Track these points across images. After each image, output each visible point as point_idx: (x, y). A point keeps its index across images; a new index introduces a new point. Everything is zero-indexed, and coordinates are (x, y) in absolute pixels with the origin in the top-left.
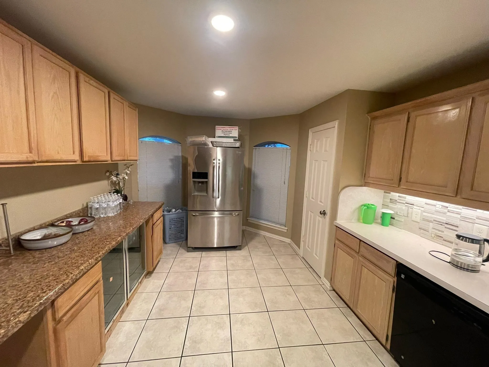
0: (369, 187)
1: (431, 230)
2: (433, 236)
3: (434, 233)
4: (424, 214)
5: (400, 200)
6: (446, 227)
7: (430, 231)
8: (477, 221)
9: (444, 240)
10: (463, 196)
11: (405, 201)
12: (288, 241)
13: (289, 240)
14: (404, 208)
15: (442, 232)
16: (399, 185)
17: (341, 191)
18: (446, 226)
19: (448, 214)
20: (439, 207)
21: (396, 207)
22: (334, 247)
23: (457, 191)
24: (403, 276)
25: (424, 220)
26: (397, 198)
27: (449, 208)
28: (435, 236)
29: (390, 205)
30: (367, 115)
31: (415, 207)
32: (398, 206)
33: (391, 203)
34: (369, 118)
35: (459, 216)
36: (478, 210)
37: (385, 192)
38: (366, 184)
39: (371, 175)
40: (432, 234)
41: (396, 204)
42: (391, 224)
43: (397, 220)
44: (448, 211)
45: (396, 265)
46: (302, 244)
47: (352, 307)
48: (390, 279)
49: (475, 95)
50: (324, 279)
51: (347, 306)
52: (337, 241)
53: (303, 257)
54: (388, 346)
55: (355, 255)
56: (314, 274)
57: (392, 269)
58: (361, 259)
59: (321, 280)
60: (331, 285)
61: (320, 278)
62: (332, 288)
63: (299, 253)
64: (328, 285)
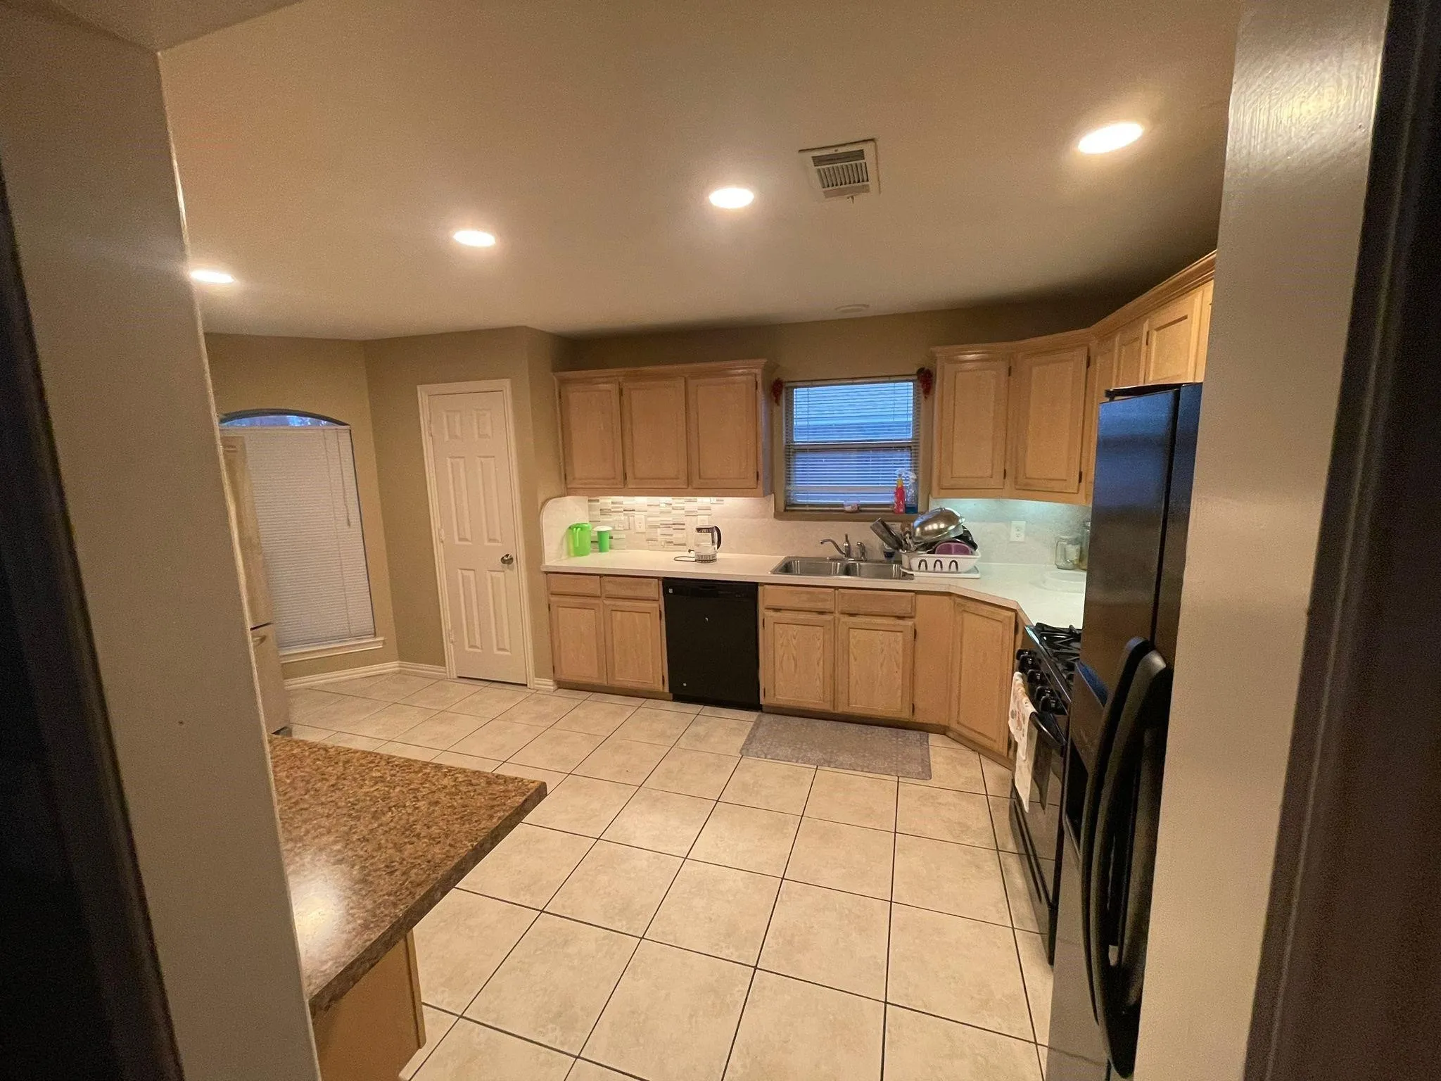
0: (575, 495)
1: (660, 538)
2: (663, 543)
3: (663, 540)
4: (649, 519)
5: (615, 507)
6: (674, 529)
7: (659, 540)
8: (700, 512)
9: (675, 545)
10: (694, 486)
11: (621, 507)
12: (392, 666)
13: (396, 663)
14: (623, 518)
15: (671, 535)
16: (625, 484)
17: (541, 508)
19: (674, 512)
21: (611, 520)
22: (549, 610)
23: (689, 482)
24: (671, 591)
25: (651, 527)
26: (610, 506)
27: (673, 505)
29: (601, 520)
30: (552, 374)
31: (636, 513)
32: (615, 517)
33: (603, 516)
34: (555, 379)
35: (683, 512)
36: (699, 499)
37: (589, 501)
38: (568, 491)
39: (577, 475)
41: (610, 515)
42: (611, 548)
43: (616, 539)
44: (673, 509)
45: (661, 582)
46: (450, 650)
47: (606, 683)
48: (655, 605)
49: (687, 376)
50: (535, 682)
51: (592, 692)
52: (554, 599)
53: (460, 677)
54: (667, 689)
55: (597, 601)
56: (508, 687)
57: (655, 591)
58: (607, 602)
59: (529, 686)
60: (554, 681)
61: (526, 685)
62: (558, 684)
63: (446, 673)
64: (549, 684)
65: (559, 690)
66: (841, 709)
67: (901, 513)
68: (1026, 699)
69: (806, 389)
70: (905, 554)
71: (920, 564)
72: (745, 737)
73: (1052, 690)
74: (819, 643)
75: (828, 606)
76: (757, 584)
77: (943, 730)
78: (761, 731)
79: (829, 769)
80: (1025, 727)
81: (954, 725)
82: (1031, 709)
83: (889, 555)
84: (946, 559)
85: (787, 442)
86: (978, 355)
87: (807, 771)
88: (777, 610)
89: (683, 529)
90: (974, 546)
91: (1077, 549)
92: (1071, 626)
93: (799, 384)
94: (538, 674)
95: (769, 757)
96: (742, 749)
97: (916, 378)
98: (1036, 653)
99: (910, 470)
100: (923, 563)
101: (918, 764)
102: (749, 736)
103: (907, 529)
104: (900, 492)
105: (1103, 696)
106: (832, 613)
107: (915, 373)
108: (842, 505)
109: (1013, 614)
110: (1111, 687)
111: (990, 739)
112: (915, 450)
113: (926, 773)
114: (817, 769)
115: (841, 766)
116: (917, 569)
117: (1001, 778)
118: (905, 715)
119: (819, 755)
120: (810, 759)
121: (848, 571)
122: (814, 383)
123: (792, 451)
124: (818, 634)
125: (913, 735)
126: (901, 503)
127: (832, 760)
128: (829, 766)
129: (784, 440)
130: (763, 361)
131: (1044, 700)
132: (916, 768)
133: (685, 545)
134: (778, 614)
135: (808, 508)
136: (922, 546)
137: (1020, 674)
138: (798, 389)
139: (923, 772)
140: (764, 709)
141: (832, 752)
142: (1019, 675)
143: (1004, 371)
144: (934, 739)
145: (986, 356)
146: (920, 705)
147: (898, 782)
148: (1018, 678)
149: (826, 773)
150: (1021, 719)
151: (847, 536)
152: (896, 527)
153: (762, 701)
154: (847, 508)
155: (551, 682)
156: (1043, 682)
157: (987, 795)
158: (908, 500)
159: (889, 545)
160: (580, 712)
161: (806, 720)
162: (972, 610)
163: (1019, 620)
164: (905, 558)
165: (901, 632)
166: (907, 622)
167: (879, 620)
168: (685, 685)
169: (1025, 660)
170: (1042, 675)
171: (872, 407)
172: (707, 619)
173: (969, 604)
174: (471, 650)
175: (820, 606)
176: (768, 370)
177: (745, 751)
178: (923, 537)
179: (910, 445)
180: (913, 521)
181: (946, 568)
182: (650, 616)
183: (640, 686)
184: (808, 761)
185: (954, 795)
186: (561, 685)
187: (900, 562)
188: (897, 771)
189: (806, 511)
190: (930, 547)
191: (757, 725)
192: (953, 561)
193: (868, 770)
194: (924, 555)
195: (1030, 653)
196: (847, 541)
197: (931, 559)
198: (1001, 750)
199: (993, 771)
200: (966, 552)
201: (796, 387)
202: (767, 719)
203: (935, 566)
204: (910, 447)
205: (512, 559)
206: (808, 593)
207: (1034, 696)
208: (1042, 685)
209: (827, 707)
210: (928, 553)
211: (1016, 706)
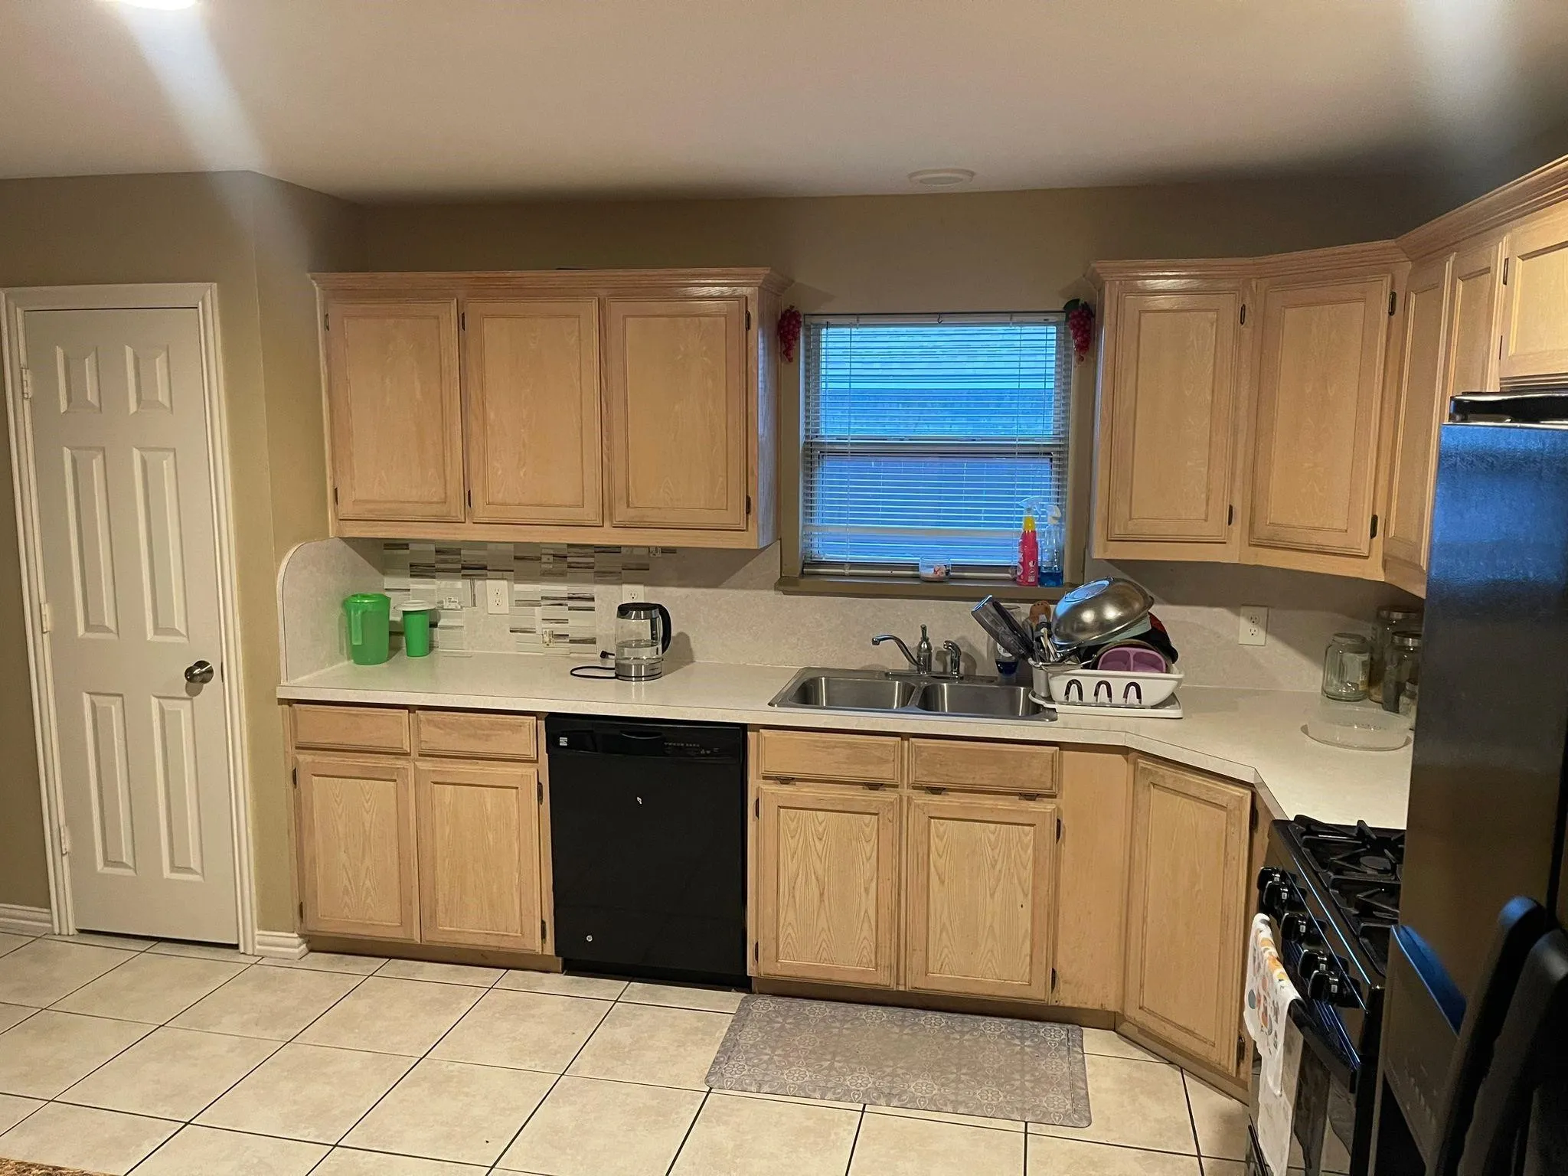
1: (540, 627)
2: (547, 639)
3: (548, 630)
4: (518, 588)
5: (445, 562)
6: (570, 609)
7: (539, 630)
8: (625, 574)
9: (572, 641)
10: (618, 518)
11: (459, 562)
14: (459, 584)
15: (565, 621)
16: (466, 514)
18: (571, 603)
19: (570, 573)
20: (549, 559)
21: (433, 587)
22: (294, 782)
23: (605, 514)
25: (521, 603)
26: (432, 559)
27: (569, 560)
28: (552, 639)
29: (412, 586)
30: (309, 275)
31: (489, 574)
32: (442, 582)
33: (415, 579)
34: (318, 289)
35: (591, 572)
39: (361, 494)
40: (545, 636)
41: (432, 577)
43: (443, 628)
44: (569, 567)
45: (542, 723)
46: (61, 874)
47: (419, 941)
48: (530, 770)
49: (603, 293)
50: (255, 938)
51: (386, 957)
52: (305, 758)
53: (82, 931)
54: (550, 949)
55: (400, 763)
56: (194, 951)
57: (529, 740)
58: (425, 765)
59: (242, 950)
60: (301, 936)
61: (236, 947)
62: (308, 942)
63: (51, 922)
64: (291, 943)
65: (312, 954)
66: (914, 981)
67: (1031, 584)
68: (1280, 971)
69: (847, 331)
70: (1041, 668)
71: (1068, 688)
72: (717, 1047)
73: (1330, 957)
74: (869, 848)
75: (885, 773)
76: (744, 728)
77: (1111, 1021)
78: (750, 1035)
79: (888, 1110)
80: (1280, 1026)
81: (1132, 1012)
82: (1289, 993)
83: (1006, 668)
84: (1119, 680)
85: (807, 437)
86: (1183, 281)
87: (842, 1118)
88: (785, 781)
89: (592, 609)
90: (1172, 655)
91: (1363, 663)
92: (1360, 822)
93: (831, 320)
94: (267, 922)
95: (765, 1089)
96: (710, 1074)
97: (1063, 317)
98: (1294, 877)
99: (1049, 500)
100: (1074, 687)
101: (1064, 1093)
102: (723, 1045)
103: (1043, 618)
104: (1029, 543)
105: (1454, 1008)
106: (896, 786)
107: (1061, 308)
108: (915, 567)
109: (1247, 794)
110: (1473, 991)
111: (1204, 1041)
112: (1059, 459)
113: (1080, 1113)
114: (863, 1111)
115: (911, 1104)
116: (1063, 698)
117: (1228, 1120)
118: (1038, 992)
119: (866, 1080)
120: (849, 1091)
121: (928, 703)
122: (862, 320)
123: (814, 453)
124: (867, 830)
125: (1054, 1033)
126: (1031, 564)
127: (894, 1092)
128: (888, 1105)
129: (802, 433)
130: (763, 271)
131: (1317, 974)
132: (1058, 1101)
133: (593, 641)
134: (787, 789)
135: (847, 572)
136: (1073, 652)
137: (1267, 918)
138: (831, 330)
139: (1075, 1111)
140: (754, 986)
141: (893, 1075)
142: (1264, 921)
143: (1231, 317)
144: (1094, 1040)
145: (1195, 283)
146: (1064, 970)
147: (1026, 1133)
148: (1263, 926)
149: (882, 1120)
150: (1270, 1012)
151: (924, 629)
152: (1022, 612)
153: (751, 970)
154: (927, 573)
155: (294, 939)
156: (1313, 939)
157: (1199, 1156)
158: (1044, 559)
159: (1007, 649)
160: (358, 1005)
161: (842, 1007)
162: (1169, 784)
163: (1259, 806)
164: (1039, 676)
165: (1033, 825)
166: (1042, 805)
167: (988, 801)
168: (589, 939)
169: (1275, 891)
170: (1310, 925)
171: (965, 358)
172: (639, 799)
173: (1163, 770)
174: (109, 870)
175: (874, 773)
176: (771, 291)
177: (714, 1077)
178: (1076, 635)
179: (1047, 450)
180: (1056, 602)
181: (1118, 697)
182: (518, 793)
183: (493, 942)
184: (846, 1095)
185: (1136, 1159)
186: (319, 944)
187: (1029, 683)
188: (1022, 1111)
189: (843, 575)
190: (1089, 655)
191: (740, 1019)
192: (1132, 684)
193: (966, 1111)
194: (1078, 672)
195: (1284, 876)
196: (925, 639)
197: (1087, 679)
198: (1224, 1063)
199: (1209, 1103)
200: (1155, 666)
201: (828, 326)
202: (763, 1005)
203: (1096, 694)
204: (1049, 454)
205: (211, 671)
206: (850, 746)
207: (1298, 969)
208: (1309, 943)
209: (883, 979)
210: (1086, 667)
211: (1260, 981)
